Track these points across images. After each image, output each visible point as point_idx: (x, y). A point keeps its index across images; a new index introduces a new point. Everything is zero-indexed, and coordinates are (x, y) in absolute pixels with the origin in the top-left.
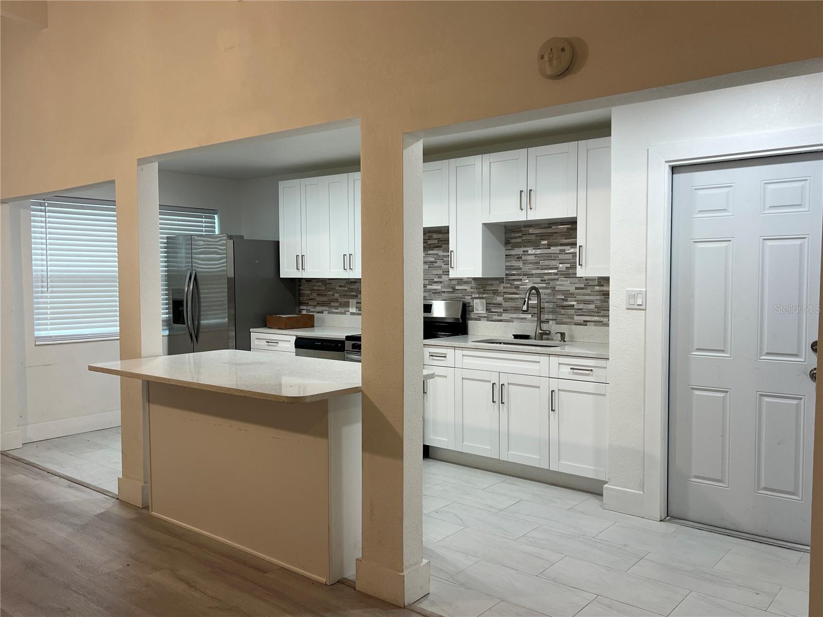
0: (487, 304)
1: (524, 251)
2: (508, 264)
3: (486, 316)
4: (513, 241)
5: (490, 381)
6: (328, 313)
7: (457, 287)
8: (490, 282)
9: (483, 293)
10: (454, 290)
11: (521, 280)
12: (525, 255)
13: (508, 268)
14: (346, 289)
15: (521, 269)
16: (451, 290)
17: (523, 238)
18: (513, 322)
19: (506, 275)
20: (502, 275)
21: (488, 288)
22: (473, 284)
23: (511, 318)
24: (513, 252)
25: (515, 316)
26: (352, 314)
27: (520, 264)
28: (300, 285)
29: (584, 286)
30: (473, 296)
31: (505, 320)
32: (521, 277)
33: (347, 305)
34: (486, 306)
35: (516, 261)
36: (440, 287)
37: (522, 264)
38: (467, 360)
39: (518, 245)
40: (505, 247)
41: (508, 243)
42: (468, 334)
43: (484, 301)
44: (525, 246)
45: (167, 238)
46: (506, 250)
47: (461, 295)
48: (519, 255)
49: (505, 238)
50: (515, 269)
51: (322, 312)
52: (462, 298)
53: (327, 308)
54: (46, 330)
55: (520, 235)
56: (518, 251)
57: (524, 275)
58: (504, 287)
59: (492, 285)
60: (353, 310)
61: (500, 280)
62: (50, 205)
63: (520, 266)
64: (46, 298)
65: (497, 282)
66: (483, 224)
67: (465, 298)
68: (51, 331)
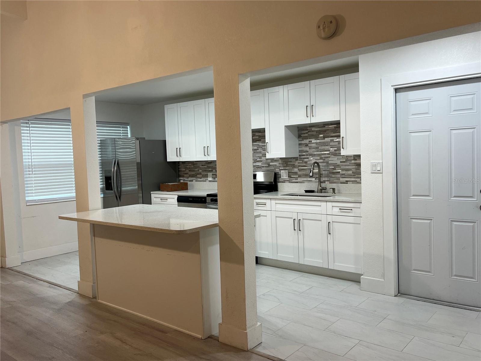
1: (309, 141)
2: (301, 149)
3: (288, 180)
4: (303, 135)
5: (292, 218)
6: (196, 181)
7: (271, 164)
8: (290, 160)
9: (286, 167)
10: (269, 165)
11: (308, 158)
12: (310, 143)
13: (300, 151)
14: (206, 167)
15: (308, 152)
16: (267, 165)
17: (309, 134)
18: (304, 183)
19: (299, 155)
20: (296, 155)
21: (289, 163)
22: (280, 162)
23: (303, 181)
24: (303, 142)
25: (305, 179)
26: (210, 181)
28: (179, 166)
29: (346, 160)
30: (281, 168)
31: (300, 182)
33: (206, 176)
34: (288, 174)
35: (305, 147)
36: (261, 164)
38: (279, 206)
39: (306, 138)
40: (298, 139)
41: (300, 137)
42: (278, 191)
43: (287, 171)
44: (310, 139)
45: (101, 140)
46: (299, 141)
47: (273, 168)
48: (307, 143)
49: (298, 134)
50: (304, 152)
51: (192, 181)
52: (274, 170)
53: (195, 178)
54: (33, 196)
55: (307, 132)
56: (306, 141)
57: (310, 155)
58: (298, 163)
59: (291, 161)
60: (210, 179)
61: (296, 159)
62: (32, 124)
63: (307, 150)
64: (32, 177)
65: (294, 160)
66: (285, 126)
67: (275, 170)
68: (35, 197)
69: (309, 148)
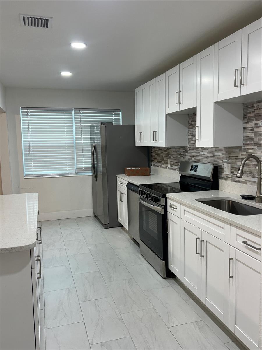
0: (231, 167)
1: (255, 124)
2: (245, 135)
3: (230, 177)
4: (248, 115)
5: (196, 235)
6: (161, 167)
7: (215, 154)
8: (234, 150)
9: (229, 159)
10: (214, 155)
11: (253, 149)
12: (256, 127)
13: (245, 138)
14: (167, 153)
15: (253, 139)
16: (212, 155)
17: (256, 113)
18: (247, 184)
19: (244, 144)
20: (241, 145)
21: (233, 155)
22: (224, 152)
23: (245, 180)
24: (249, 125)
25: (248, 179)
26: (169, 168)
27: (252, 135)
30: (224, 160)
31: (242, 181)
32: (253, 147)
33: (166, 163)
34: (231, 169)
35: (250, 132)
36: (207, 153)
37: (254, 135)
39: (251, 120)
40: (243, 121)
41: (245, 118)
42: (219, 190)
43: (230, 164)
44: (256, 120)
45: (90, 126)
46: (244, 123)
47: (216, 160)
48: (252, 127)
49: (244, 113)
50: (249, 140)
51: (158, 166)
52: (218, 162)
53: (160, 164)
54: (32, 171)
55: (253, 110)
56: (251, 124)
57: (255, 144)
58: (242, 154)
59: (234, 152)
60: (169, 166)
61: (239, 148)
62: (31, 112)
63: (252, 137)
64: (31, 156)
65: (238, 150)
66: (215, 103)
67: (219, 162)
68: (34, 172)
69: (255, 135)
